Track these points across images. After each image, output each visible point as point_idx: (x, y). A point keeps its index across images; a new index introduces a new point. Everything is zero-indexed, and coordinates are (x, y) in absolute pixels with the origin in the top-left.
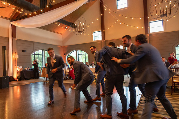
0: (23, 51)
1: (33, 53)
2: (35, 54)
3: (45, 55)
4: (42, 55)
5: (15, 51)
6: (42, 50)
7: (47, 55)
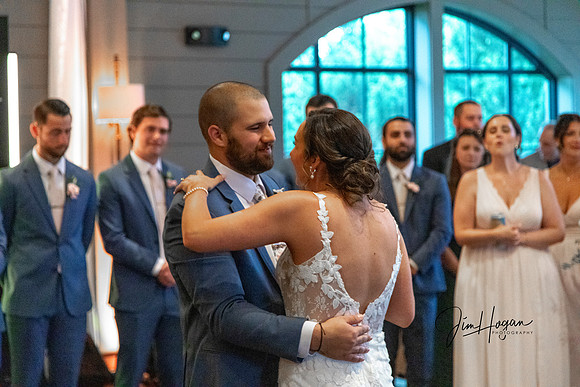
0: (188, 40)
1: (306, 59)
2: (317, 69)
3: (440, 73)
4: (410, 72)
5: (110, 41)
6: (410, 9)
7: (469, 72)
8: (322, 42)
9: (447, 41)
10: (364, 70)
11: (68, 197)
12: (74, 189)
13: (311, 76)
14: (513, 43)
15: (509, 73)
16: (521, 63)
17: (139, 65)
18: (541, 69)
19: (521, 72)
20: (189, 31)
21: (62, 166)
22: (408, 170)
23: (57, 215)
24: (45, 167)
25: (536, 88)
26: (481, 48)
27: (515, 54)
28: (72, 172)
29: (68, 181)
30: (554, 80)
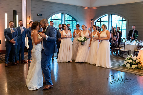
3: (65, 20)
5: (29, 15)
7: (68, 20)
8: (52, 16)
9: (66, 17)
10: (57, 20)
11: (23, 31)
12: (24, 30)
13: (51, 20)
14: (73, 18)
15: (72, 21)
16: (74, 20)
17: (32, 17)
18: (76, 20)
19: (74, 21)
20: (38, 14)
21: (23, 27)
22: (61, 30)
23: (22, 33)
24: (21, 27)
25: (75, 22)
26: (70, 18)
27: (73, 19)
28: (24, 28)
29: (23, 29)
30: (77, 22)
